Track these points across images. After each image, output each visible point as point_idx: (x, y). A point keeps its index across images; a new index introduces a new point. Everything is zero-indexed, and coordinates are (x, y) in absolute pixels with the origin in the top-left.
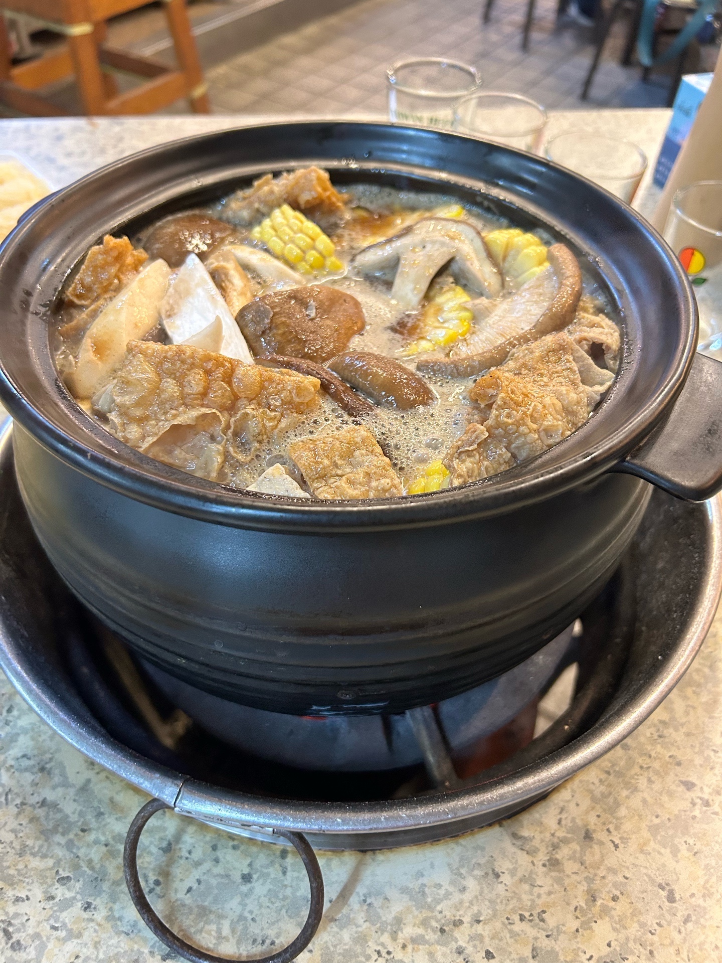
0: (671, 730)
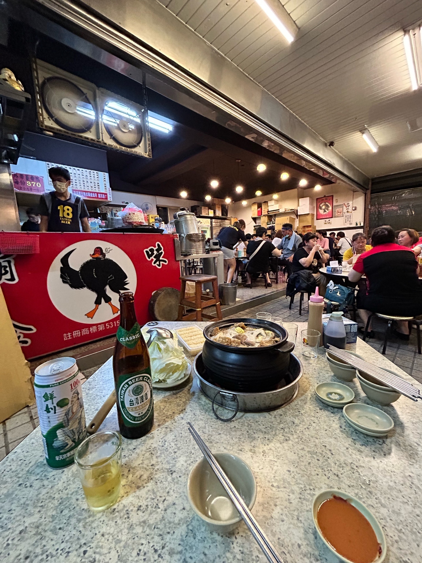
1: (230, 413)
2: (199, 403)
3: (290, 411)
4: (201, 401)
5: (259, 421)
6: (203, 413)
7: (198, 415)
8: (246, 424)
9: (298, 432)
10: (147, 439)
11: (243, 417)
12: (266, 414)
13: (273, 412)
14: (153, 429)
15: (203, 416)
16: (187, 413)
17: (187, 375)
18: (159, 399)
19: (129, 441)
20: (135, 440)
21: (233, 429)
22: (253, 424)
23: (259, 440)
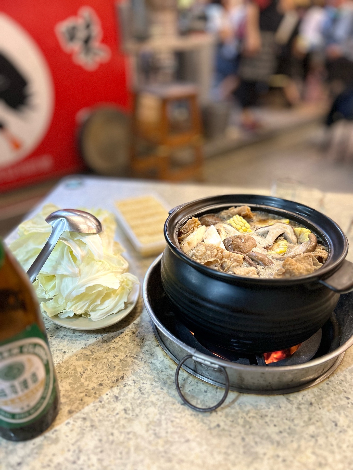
0: (345, 383)
1: (211, 395)
2: (151, 365)
3: (329, 396)
4: (156, 361)
5: (266, 416)
6: (156, 390)
7: (148, 392)
8: (241, 421)
9: (344, 446)
10: (45, 443)
11: (236, 404)
12: (281, 399)
13: (295, 395)
14: (57, 421)
15: (157, 397)
16: (127, 387)
17: (131, 303)
18: (75, 351)
19: (11, 445)
20: (20, 445)
21: (215, 432)
22: (254, 422)
23: (266, 462)
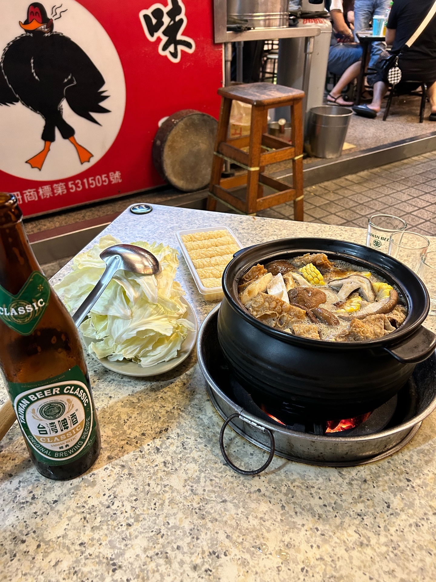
1: (257, 458)
2: (198, 420)
3: (387, 475)
4: (204, 416)
5: (313, 487)
6: (199, 446)
7: (191, 448)
8: (284, 489)
9: (392, 530)
10: (82, 484)
11: (282, 471)
12: (333, 473)
13: (349, 469)
14: (96, 466)
15: (199, 453)
16: (169, 440)
17: (185, 352)
18: (121, 397)
19: (49, 483)
20: (58, 483)
21: (254, 496)
22: (298, 492)
23: (303, 532)
